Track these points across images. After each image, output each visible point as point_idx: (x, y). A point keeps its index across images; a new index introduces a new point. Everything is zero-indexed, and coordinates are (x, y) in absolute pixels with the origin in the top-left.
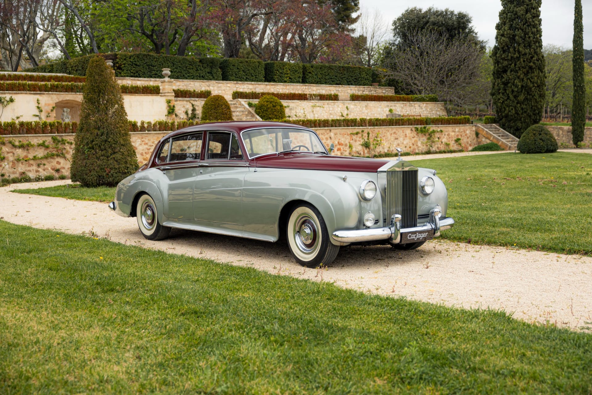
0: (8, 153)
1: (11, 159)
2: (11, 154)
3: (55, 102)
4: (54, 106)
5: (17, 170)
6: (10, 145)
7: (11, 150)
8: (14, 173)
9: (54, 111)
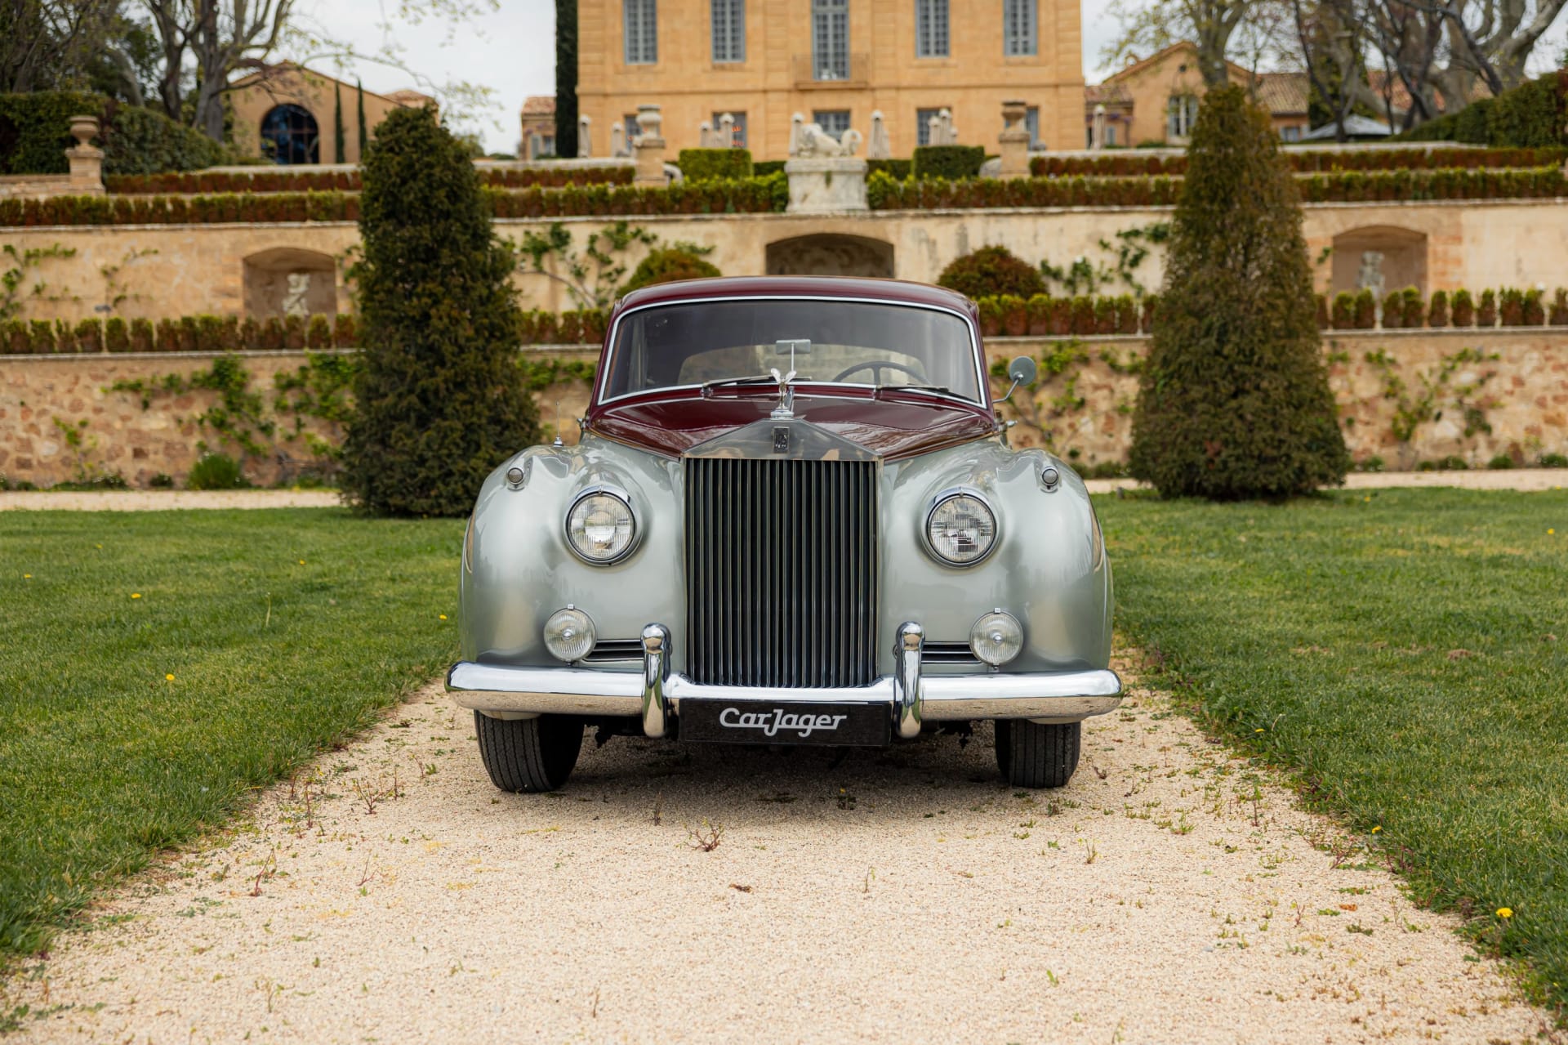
0: (1097, 388)
1: (1104, 405)
2: (1105, 392)
3: (1332, 232)
4: (1329, 245)
5: (1119, 440)
6: (1105, 365)
7: (1104, 381)
8: (1107, 448)
9: (1329, 262)
